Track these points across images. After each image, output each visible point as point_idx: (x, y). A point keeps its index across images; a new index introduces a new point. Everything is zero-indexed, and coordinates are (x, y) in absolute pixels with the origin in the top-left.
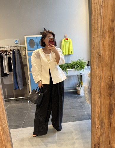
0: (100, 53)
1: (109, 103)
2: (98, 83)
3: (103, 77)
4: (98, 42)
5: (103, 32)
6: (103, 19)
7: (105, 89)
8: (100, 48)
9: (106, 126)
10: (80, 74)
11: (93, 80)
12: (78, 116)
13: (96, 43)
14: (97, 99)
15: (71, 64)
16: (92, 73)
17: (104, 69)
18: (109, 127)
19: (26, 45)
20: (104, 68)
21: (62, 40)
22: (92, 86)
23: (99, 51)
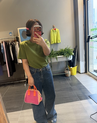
10: (68, 60)
12: (70, 97)
15: (59, 51)
19: (19, 37)
21: (50, 30)
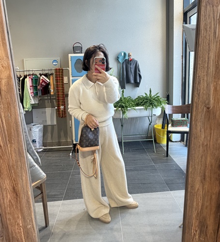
0: (209, 104)
1: (218, 192)
2: (202, 157)
3: (211, 147)
4: (207, 85)
5: (217, 68)
6: (219, 44)
7: (213, 167)
8: (209, 95)
9: (210, 232)
11: (194, 152)
13: (203, 86)
14: (198, 185)
16: (193, 139)
17: (214, 133)
18: (214, 233)
20: (214, 130)
22: (191, 163)
23: (207, 102)
